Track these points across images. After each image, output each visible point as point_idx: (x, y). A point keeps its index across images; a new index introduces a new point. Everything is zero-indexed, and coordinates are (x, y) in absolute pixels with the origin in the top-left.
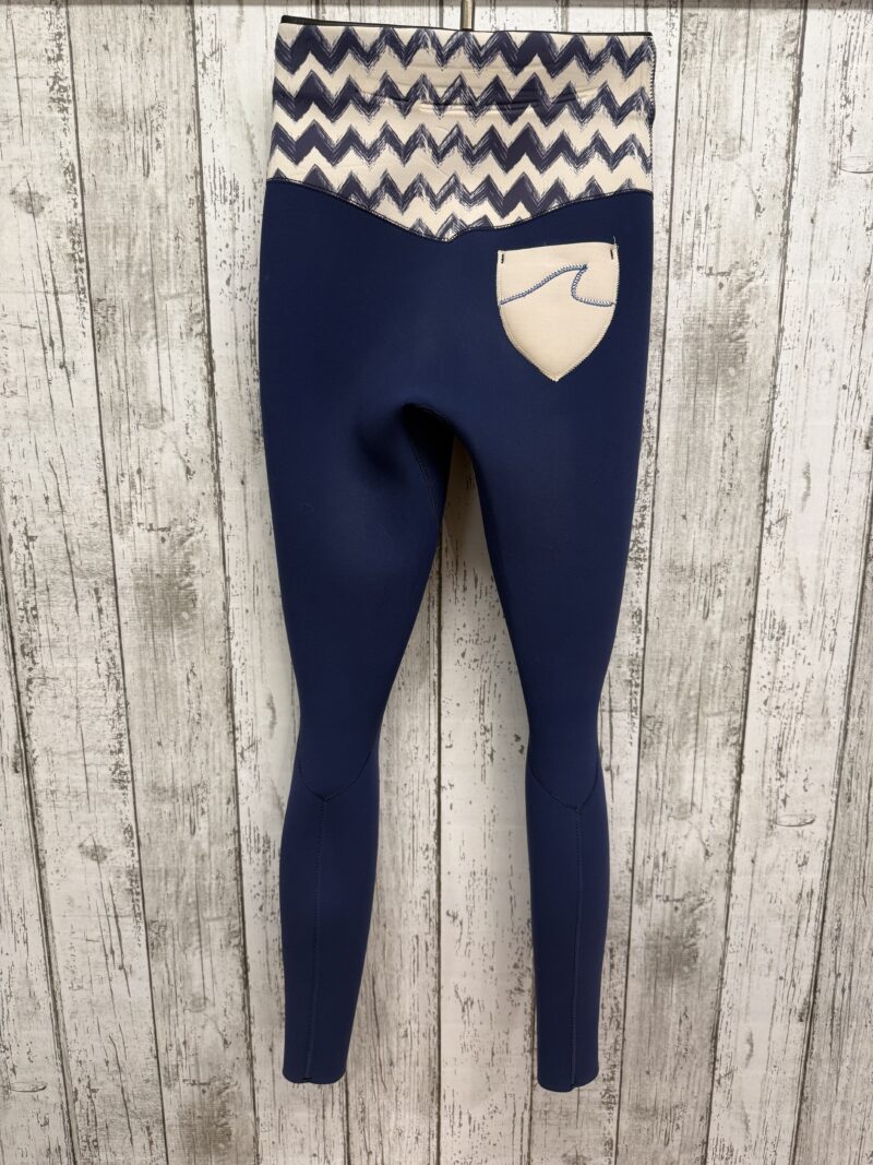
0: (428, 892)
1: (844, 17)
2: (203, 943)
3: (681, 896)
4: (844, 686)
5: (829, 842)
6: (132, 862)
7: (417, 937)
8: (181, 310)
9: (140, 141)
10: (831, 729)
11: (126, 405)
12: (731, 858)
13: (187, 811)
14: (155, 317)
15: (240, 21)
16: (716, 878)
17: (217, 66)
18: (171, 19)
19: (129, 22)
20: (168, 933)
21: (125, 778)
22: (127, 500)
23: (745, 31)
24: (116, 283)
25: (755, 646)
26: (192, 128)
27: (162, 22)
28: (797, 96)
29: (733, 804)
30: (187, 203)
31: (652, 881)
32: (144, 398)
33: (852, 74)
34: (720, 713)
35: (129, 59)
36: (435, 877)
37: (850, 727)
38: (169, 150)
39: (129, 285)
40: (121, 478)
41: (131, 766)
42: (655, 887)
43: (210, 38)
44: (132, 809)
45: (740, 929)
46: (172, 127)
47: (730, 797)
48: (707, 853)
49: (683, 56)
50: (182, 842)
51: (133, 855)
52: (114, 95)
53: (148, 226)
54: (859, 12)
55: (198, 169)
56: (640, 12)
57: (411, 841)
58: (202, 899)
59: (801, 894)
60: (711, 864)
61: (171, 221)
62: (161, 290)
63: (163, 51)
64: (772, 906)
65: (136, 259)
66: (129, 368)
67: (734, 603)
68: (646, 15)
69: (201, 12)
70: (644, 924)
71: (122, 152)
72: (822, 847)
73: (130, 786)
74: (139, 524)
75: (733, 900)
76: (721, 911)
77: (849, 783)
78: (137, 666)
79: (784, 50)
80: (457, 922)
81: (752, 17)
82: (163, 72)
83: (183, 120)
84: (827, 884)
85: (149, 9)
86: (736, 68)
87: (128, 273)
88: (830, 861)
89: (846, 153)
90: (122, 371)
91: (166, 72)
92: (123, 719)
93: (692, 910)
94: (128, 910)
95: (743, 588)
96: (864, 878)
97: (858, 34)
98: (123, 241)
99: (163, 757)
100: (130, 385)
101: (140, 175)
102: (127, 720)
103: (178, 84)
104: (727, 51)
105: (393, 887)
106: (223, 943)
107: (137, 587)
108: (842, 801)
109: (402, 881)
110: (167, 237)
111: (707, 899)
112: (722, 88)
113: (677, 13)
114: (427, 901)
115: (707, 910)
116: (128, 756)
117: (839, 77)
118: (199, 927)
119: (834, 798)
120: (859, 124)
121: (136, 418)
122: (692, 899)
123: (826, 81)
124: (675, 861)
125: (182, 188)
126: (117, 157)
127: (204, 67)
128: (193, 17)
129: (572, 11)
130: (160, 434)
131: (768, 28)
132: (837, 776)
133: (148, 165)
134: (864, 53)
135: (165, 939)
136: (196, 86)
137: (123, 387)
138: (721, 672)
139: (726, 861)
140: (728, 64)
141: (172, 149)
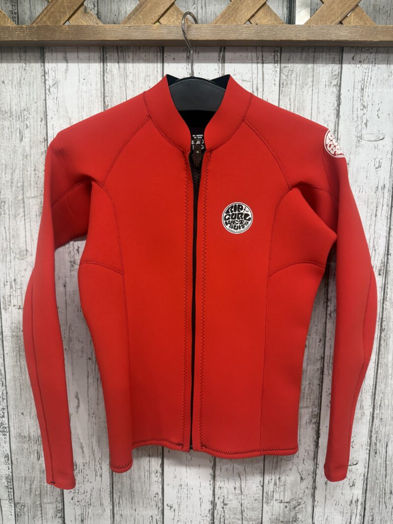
0: (158, 494)
1: (361, 68)
2: (43, 515)
3: (288, 501)
4: (371, 394)
5: (366, 474)
6: (8, 472)
7: (152, 516)
8: (36, 204)
9: (18, 125)
10: (365, 416)
11: (9, 249)
12: (314, 481)
13: (36, 448)
14: (24, 207)
15: (67, 70)
16: (307, 491)
17: (55, 91)
18: (34, 69)
19: (15, 71)
20: (26, 509)
21: (6, 430)
22: (9, 294)
23: (312, 74)
24: (6, 190)
25: (325, 373)
26: (43, 119)
27: (30, 70)
28: (339, 105)
29: (315, 454)
30: (40, 154)
31: (274, 491)
32: (18, 245)
33: (366, 94)
34: (307, 407)
35: (14, 88)
36: (161, 487)
37: (375, 415)
38: (32, 130)
39: (12, 192)
40: (6, 283)
41: (9, 424)
42: (275, 495)
43: (52, 78)
44: (9, 446)
45: (320, 519)
46: (34, 119)
47: (313, 450)
48: (302, 478)
49: (281, 86)
50: (33, 463)
51: (9, 469)
52: (7, 104)
53: (22, 164)
54: (368, 65)
55: (46, 138)
56: (260, 65)
57: (148, 468)
58: (43, 493)
59: (352, 501)
60: (304, 485)
61: (32, 162)
62: (27, 194)
63: (30, 84)
64: (337, 506)
65: (15, 179)
66: (11, 231)
67: (313, 351)
68: (263, 67)
69: (49, 66)
70: (270, 514)
71: (10, 130)
72: (363, 478)
73: (8, 434)
74: (14, 306)
75: (316, 503)
76: (310, 509)
77: (376, 444)
78: (12, 375)
79: (331, 83)
80: (172, 510)
81: (315, 68)
82: (30, 93)
83: (39, 116)
84: (365, 497)
85: (24, 65)
86: (308, 92)
87: (11, 186)
88: (367, 484)
89: (364, 132)
90: (7, 232)
91: (31, 93)
92: (5, 401)
93: (295, 508)
94: (6, 496)
95: (318, 343)
96: (385, 494)
97: (368, 76)
98: (9, 171)
99: (23, 420)
100: (12, 239)
101: (18, 141)
102: (7, 401)
103: (37, 99)
104: (303, 84)
105: (140, 491)
106: (53, 515)
107: (13, 336)
108: (372, 453)
109: (144, 488)
110: (30, 169)
111: (302, 503)
112: (301, 101)
113: (278, 66)
114: (157, 498)
115: (302, 508)
116: (7, 419)
117: (359, 96)
118: (41, 507)
119: (368, 452)
120: (370, 117)
121: (13, 255)
122: (294, 502)
123: (353, 98)
124: (285, 482)
125: (38, 147)
126: (8, 132)
127: (49, 91)
128: (44, 68)
129: (226, 65)
130: (25, 263)
131: (323, 73)
132: (369, 441)
133: (22, 136)
134: (372, 85)
135: (24, 512)
136: (45, 100)
137: (8, 240)
138: (307, 386)
139: (312, 483)
140: (303, 90)
141: (34, 129)
